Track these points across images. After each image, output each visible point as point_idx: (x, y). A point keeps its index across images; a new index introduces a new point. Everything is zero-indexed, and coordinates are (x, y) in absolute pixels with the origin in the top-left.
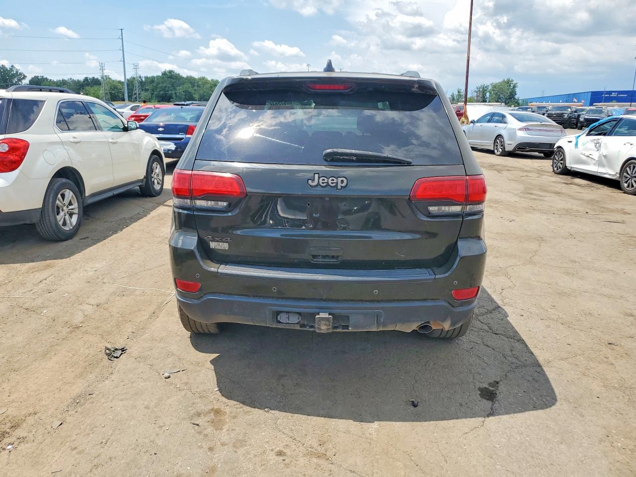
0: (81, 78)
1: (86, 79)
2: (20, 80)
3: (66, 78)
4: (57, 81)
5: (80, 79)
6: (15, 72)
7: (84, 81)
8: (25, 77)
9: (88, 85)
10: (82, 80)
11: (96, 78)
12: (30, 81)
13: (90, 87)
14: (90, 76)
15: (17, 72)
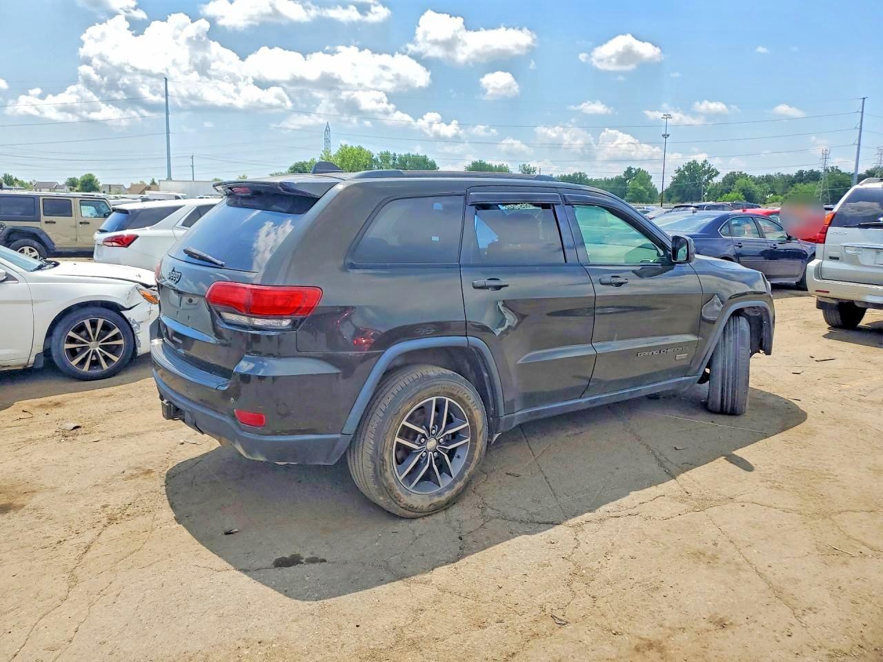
0: (793, 172)
1: (801, 173)
2: (710, 178)
3: (772, 173)
4: (759, 178)
5: (790, 174)
6: (706, 168)
7: (796, 176)
8: (718, 173)
9: (800, 181)
10: (794, 175)
11: (815, 170)
12: (724, 179)
13: (802, 184)
14: (807, 169)
15: (709, 168)
